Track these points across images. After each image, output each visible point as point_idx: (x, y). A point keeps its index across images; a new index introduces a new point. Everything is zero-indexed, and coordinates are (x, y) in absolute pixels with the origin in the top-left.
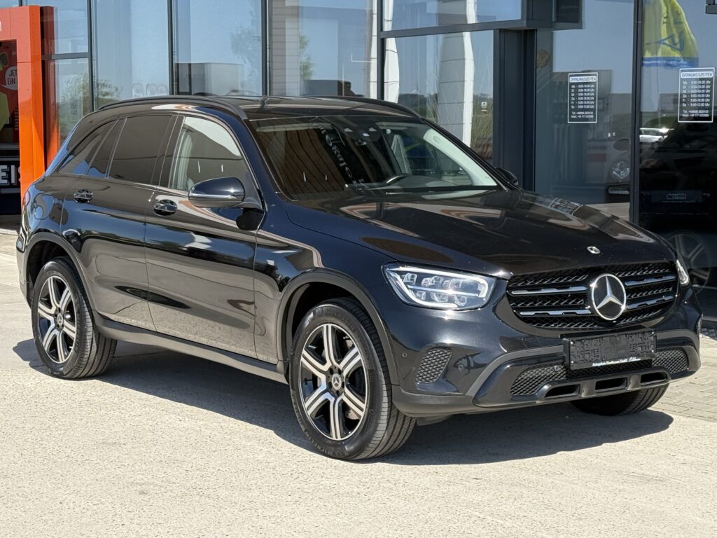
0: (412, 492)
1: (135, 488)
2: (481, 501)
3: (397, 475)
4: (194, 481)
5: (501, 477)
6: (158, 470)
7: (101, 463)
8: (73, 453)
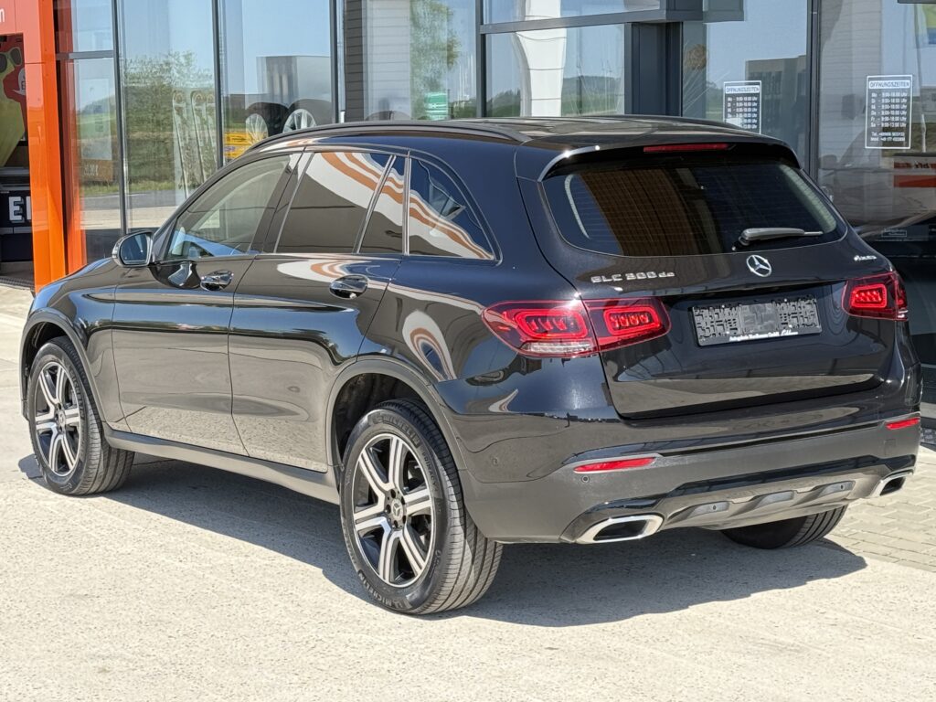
0: (460, 669)
1: (95, 664)
2: (549, 682)
3: (447, 643)
4: (176, 652)
5: (585, 647)
6: (133, 637)
7: (61, 626)
8: (28, 609)
